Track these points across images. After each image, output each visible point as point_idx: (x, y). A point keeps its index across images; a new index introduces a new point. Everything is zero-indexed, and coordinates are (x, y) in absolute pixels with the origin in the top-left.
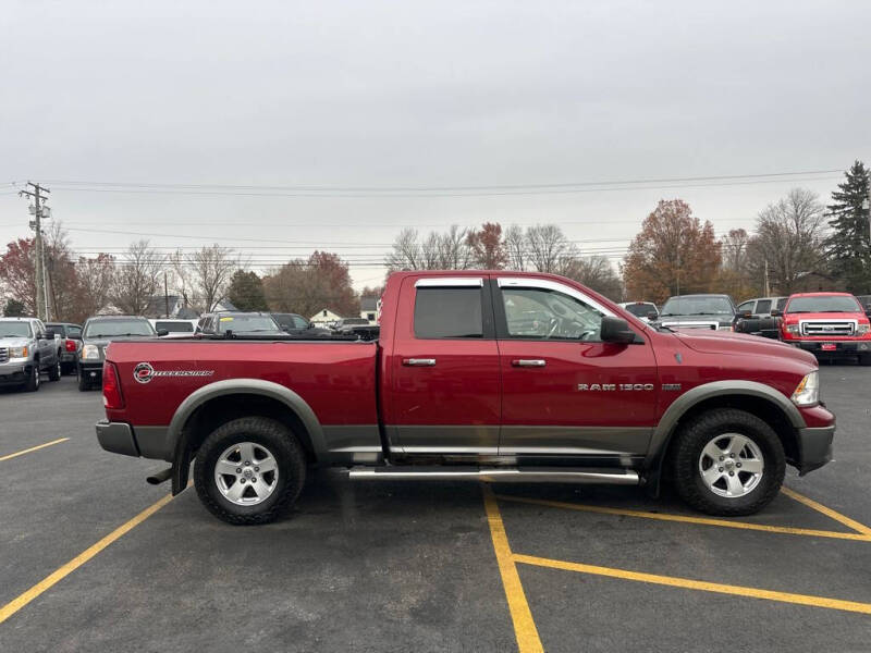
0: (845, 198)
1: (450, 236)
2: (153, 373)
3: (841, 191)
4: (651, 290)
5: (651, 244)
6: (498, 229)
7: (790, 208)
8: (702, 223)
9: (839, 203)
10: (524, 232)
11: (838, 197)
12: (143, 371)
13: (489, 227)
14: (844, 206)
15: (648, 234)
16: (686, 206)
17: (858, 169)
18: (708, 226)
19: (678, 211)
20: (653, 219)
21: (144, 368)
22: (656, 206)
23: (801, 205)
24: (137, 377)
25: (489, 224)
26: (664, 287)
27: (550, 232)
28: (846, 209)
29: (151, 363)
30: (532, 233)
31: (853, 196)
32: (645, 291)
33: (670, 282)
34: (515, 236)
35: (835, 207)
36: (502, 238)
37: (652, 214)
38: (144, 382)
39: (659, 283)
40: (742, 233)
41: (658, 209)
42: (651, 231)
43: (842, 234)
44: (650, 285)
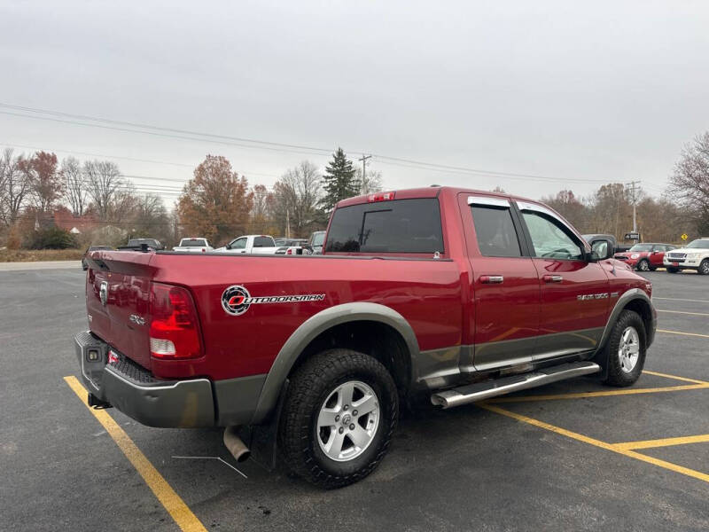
0: (333, 172)
1: (4, 160)
2: (250, 300)
3: (330, 167)
4: (201, 227)
5: (201, 189)
6: (54, 159)
7: (302, 175)
8: (240, 177)
9: (330, 175)
10: (82, 165)
11: (329, 170)
12: (235, 297)
13: (43, 156)
14: (332, 177)
15: (199, 181)
16: (227, 162)
17: (340, 154)
18: (244, 180)
19: (222, 165)
20: (201, 169)
21: (236, 293)
22: (205, 158)
23: (308, 172)
24: (226, 307)
25: (43, 153)
26: (213, 225)
27: (108, 169)
28: (334, 179)
29: (246, 286)
30: (90, 168)
31: (337, 171)
32: (198, 227)
33: (216, 220)
34: (72, 168)
35: (327, 178)
36: (59, 167)
37: (201, 165)
38: (237, 314)
39: (208, 222)
40: (263, 188)
41: (206, 162)
42: (201, 179)
43: (331, 196)
44: (202, 222)
